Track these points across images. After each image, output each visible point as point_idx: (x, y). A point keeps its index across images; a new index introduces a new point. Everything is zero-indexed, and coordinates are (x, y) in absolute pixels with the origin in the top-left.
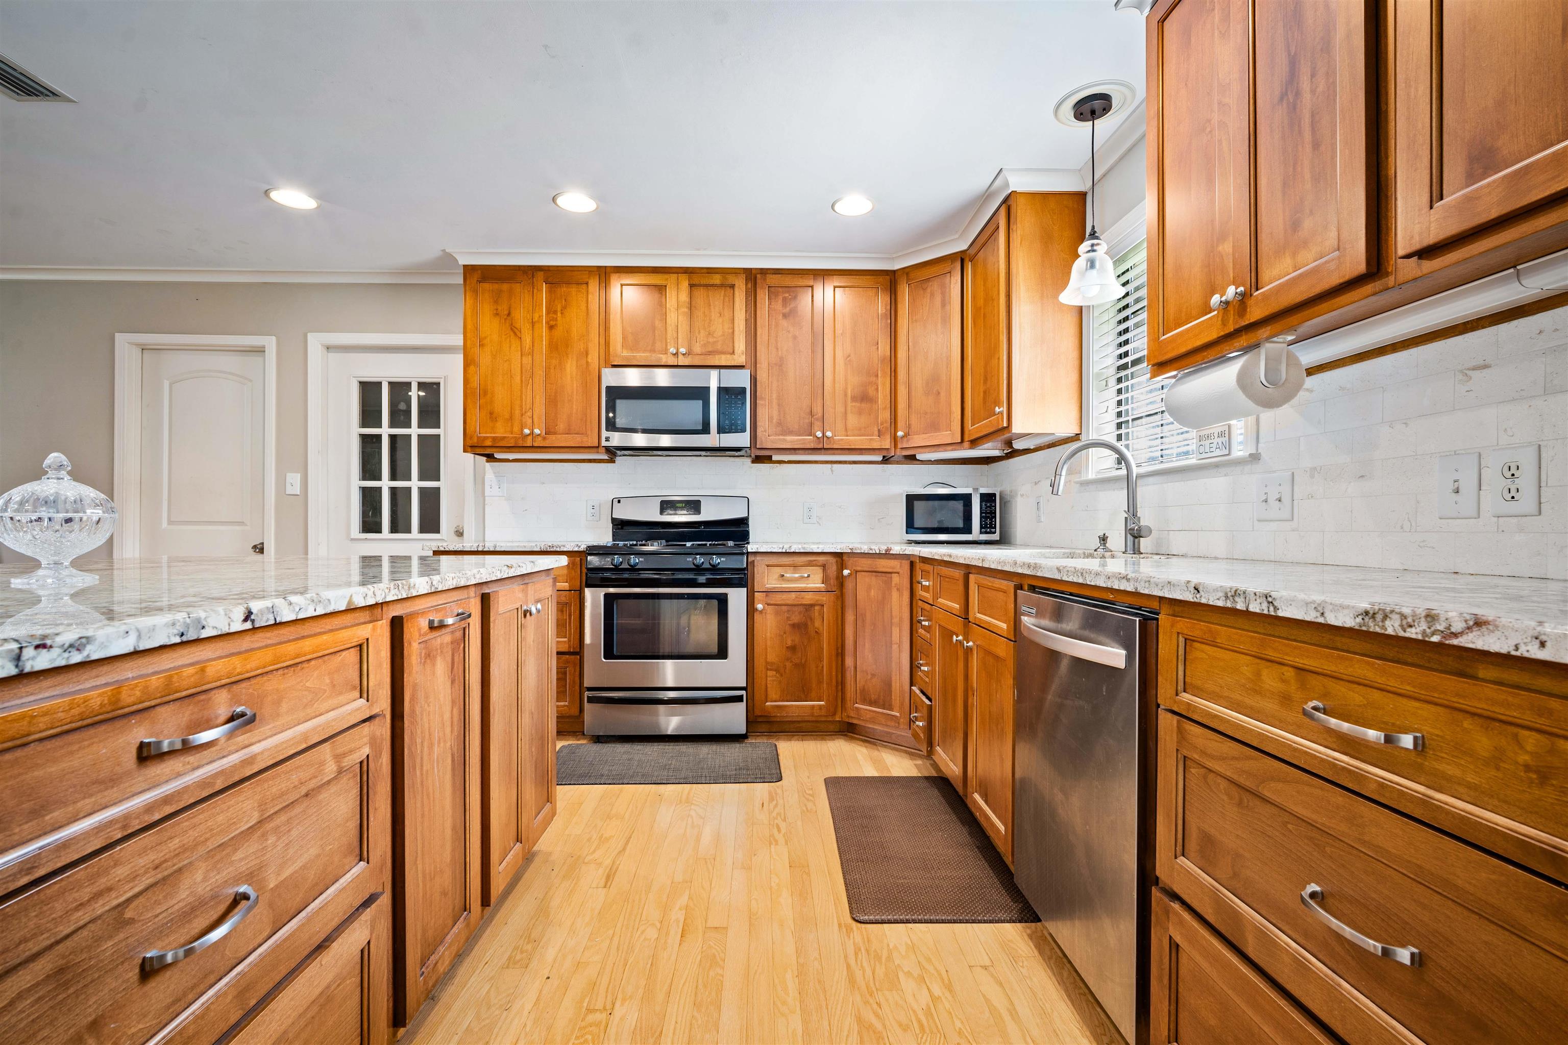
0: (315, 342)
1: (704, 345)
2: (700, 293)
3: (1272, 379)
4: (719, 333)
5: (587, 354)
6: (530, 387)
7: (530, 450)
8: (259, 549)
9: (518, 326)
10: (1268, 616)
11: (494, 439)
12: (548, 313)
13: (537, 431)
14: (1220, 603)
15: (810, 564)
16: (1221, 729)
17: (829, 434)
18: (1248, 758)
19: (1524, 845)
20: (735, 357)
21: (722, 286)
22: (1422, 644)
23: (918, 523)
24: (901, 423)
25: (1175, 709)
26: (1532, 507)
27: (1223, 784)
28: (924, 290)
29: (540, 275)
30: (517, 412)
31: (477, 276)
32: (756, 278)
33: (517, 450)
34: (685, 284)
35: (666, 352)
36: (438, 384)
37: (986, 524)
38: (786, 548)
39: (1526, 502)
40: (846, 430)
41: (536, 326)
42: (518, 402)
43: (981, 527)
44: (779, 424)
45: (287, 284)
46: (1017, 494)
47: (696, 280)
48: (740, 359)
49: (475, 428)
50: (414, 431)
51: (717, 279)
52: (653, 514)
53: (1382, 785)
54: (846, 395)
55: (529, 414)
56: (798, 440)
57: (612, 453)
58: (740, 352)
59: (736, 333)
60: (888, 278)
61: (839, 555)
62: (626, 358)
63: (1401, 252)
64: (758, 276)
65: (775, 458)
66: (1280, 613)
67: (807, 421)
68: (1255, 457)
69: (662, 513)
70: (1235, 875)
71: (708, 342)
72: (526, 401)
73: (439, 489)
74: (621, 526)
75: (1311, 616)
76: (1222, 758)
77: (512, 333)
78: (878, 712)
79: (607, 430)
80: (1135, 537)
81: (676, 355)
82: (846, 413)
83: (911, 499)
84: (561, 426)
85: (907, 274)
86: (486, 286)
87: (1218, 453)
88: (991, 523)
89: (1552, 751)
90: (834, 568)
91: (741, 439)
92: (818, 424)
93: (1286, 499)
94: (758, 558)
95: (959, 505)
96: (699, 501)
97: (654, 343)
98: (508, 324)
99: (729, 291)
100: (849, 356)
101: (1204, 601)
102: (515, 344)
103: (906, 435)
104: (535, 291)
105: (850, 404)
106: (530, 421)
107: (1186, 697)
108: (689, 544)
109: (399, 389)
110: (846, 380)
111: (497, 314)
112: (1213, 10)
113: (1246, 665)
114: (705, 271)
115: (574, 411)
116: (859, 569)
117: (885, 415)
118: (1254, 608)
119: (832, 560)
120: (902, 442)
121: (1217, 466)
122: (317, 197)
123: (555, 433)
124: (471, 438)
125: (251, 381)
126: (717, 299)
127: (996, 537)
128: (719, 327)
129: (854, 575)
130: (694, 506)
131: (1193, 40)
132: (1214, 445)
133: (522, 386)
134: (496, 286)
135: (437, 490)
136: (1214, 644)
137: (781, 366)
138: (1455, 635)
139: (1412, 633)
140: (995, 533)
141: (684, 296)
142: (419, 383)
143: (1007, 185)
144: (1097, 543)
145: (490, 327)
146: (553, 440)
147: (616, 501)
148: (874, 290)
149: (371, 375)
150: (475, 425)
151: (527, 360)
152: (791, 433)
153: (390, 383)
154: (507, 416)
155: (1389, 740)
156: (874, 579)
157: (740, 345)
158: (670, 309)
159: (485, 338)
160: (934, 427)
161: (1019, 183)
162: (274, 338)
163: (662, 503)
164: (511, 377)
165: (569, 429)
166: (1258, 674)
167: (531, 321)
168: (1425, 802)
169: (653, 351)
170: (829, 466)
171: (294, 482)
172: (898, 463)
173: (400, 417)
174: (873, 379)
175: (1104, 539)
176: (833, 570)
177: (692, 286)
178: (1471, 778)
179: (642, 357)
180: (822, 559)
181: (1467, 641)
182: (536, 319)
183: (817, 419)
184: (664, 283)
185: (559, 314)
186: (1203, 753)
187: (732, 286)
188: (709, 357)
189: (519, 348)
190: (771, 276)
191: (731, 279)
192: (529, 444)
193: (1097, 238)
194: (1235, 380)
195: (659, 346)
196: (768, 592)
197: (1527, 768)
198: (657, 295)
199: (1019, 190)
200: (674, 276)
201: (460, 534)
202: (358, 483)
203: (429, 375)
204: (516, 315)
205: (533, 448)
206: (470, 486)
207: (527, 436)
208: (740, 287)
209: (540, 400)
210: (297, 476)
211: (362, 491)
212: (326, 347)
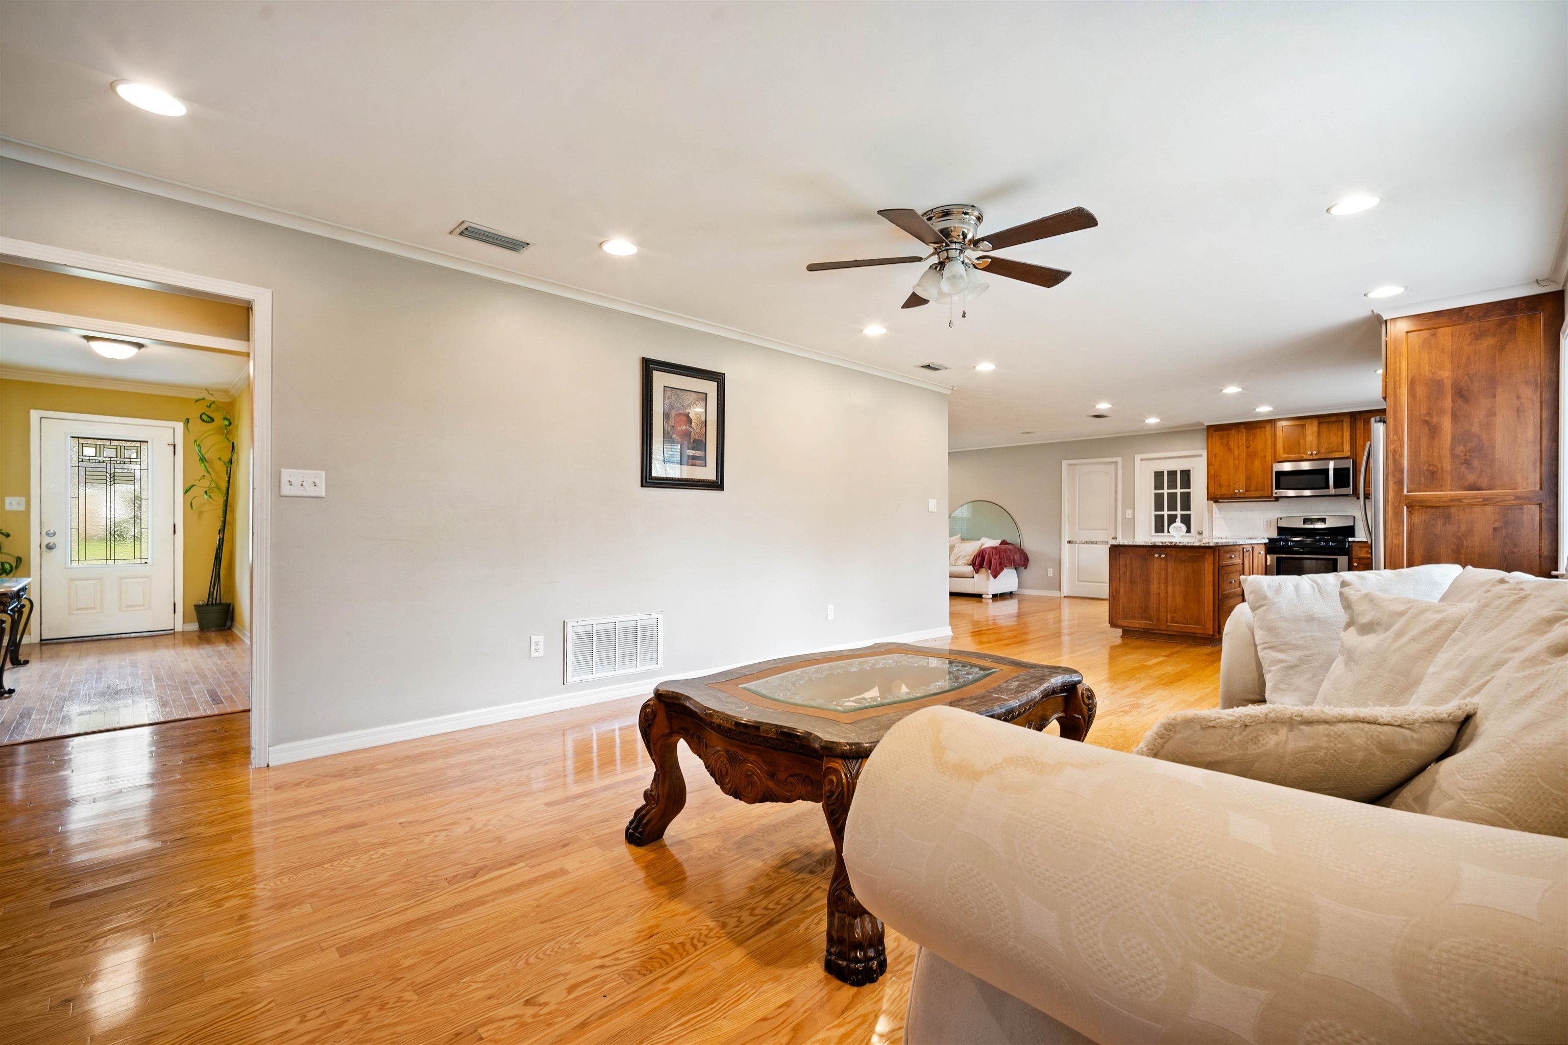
0: (1137, 458)
1: (1327, 449)
2: (1324, 426)
4: (1335, 443)
5: (1265, 457)
6: (1238, 472)
7: (1237, 498)
8: (1115, 538)
9: (1233, 448)
11: (1221, 495)
12: (1246, 441)
13: (1241, 491)
20: (1344, 453)
21: (1335, 422)
29: (1242, 426)
30: (1232, 483)
31: (1214, 429)
33: (1230, 498)
34: (1316, 423)
35: (1306, 453)
36: (1189, 471)
41: (1241, 447)
42: (1232, 480)
47: (1322, 420)
48: (1347, 454)
50: (1179, 491)
51: (1333, 419)
52: (1300, 525)
55: (1238, 484)
57: (1277, 499)
58: (1347, 450)
59: (1345, 442)
62: (1285, 458)
64: (1356, 415)
69: (1304, 523)
71: (1329, 448)
72: (1236, 479)
73: (1190, 515)
74: (1281, 530)
77: (1229, 451)
79: (1276, 489)
81: (1312, 454)
84: (1253, 488)
86: (1217, 433)
91: (1347, 490)
94: (1357, 544)
96: (1325, 519)
97: (1299, 450)
98: (1227, 448)
99: (1341, 423)
102: (1231, 455)
104: (1240, 432)
106: (1238, 487)
108: (1318, 537)
109: (1172, 474)
111: (1223, 443)
114: (1326, 416)
115: (1260, 482)
123: (1250, 491)
124: (1211, 494)
125: (1109, 475)
126: (1334, 428)
128: (1335, 440)
130: (1323, 520)
133: (1234, 472)
134: (1222, 432)
135: (1189, 515)
141: (1315, 428)
142: (1181, 471)
145: (1219, 449)
146: (1248, 494)
147: (1279, 519)
149: (1159, 469)
150: (1212, 490)
151: (1236, 462)
153: (1168, 472)
154: (1227, 485)
157: (1347, 448)
158: (1308, 435)
159: (1217, 454)
162: (1121, 457)
163: (1304, 519)
164: (1229, 469)
165: (1256, 490)
167: (1238, 446)
169: (1299, 453)
171: (1129, 513)
173: (1172, 485)
177: (1319, 423)
179: (1293, 456)
182: (1240, 445)
184: (1305, 423)
185: (1252, 442)
187: (1342, 421)
188: (1329, 455)
189: (1233, 457)
190: (1362, 416)
191: (1341, 418)
192: (1237, 496)
195: (1302, 451)
196: (1360, 559)
198: (1301, 429)
200: (1310, 420)
201: (1200, 533)
202: (1153, 513)
203: (1185, 468)
204: (1231, 444)
205: (1239, 498)
206: (1206, 513)
207: (1236, 493)
208: (1346, 421)
209: (1243, 478)
210: (1131, 511)
211: (1156, 516)
212: (1142, 460)
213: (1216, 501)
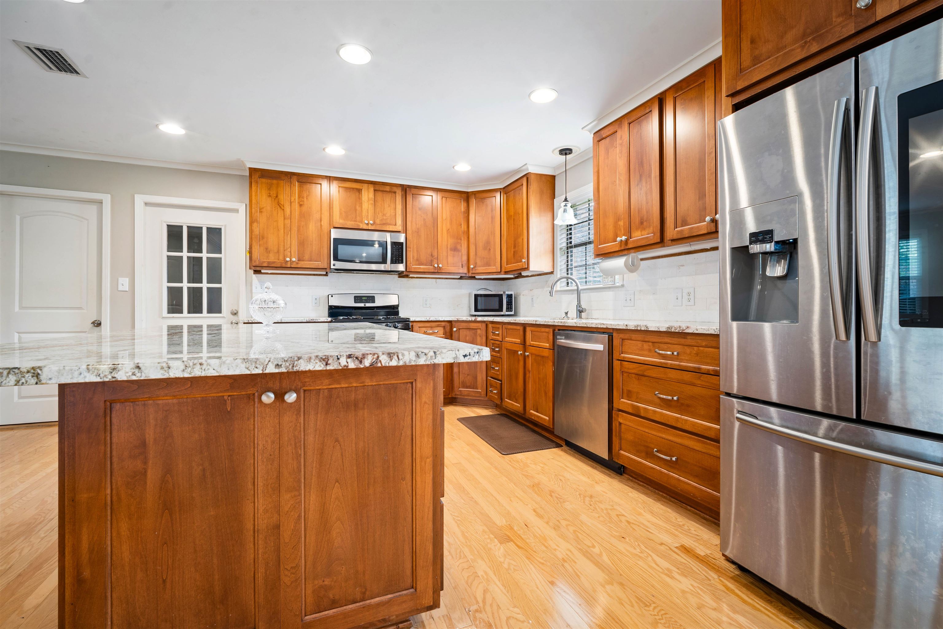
0: (139, 200)
1: (382, 220)
2: (379, 194)
3: (633, 264)
4: (388, 214)
5: (321, 221)
6: (289, 236)
7: (289, 269)
8: (97, 324)
9: (282, 203)
10: (646, 331)
11: (269, 262)
12: (299, 198)
13: (294, 259)
14: (633, 329)
15: (438, 326)
16: (633, 361)
17: (440, 265)
18: (641, 366)
19: (695, 368)
20: (397, 227)
21: (390, 192)
22: (678, 333)
23: (479, 307)
24: (472, 261)
25: (620, 359)
26: (693, 304)
27: (634, 375)
28: (483, 203)
29: (295, 178)
30: (282, 249)
31: (258, 174)
32: (406, 189)
33: (281, 269)
34: (372, 189)
35: (361, 222)
36: (220, 229)
37: (508, 308)
38: (428, 319)
39: (692, 302)
40: (448, 264)
41: (293, 204)
42: (282, 244)
43: (507, 309)
44: (417, 260)
45: (119, 163)
46: (520, 295)
47: (377, 187)
48: (399, 227)
49: (258, 256)
50: (204, 255)
51: (388, 188)
52: (351, 303)
53: (671, 364)
54: (447, 247)
55: (289, 250)
56: (426, 268)
57: (333, 272)
58: (399, 224)
59: (397, 215)
60: (465, 195)
61: (450, 322)
62: (341, 224)
63: (668, 239)
64: (408, 189)
65: (411, 276)
66: (649, 330)
67: (430, 259)
68: (623, 286)
69: (355, 302)
70: (637, 398)
71: (383, 219)
72: (287, 243)
73: (220, 288)
74: (332, 309)
75: (656, 329)
76: (634, 369)
77: (278, 207)
78: (471, 391)
79: (334, 260)
80: (580, 312)
81: (368, 224)
82: (447, 256)
83: (476, 296)
84: (307, 257)
85: (475, 194)
86: (264, 180)
87: (610, 283)
88: (510, 307)
89: (698, 350)
90: (449, 327)
91: (401, 267)
92: (435, 261)
93: (632, 300)
94: (414, 324)
95: (497, 299)
96: (374, 296)
97: (356, 217)
98: (276, 202)
99: (394, 194)
100: (449, 230)
101: (629, 328)
102: (280, 212)
103: (475, 267)
104: (292, 185)
105: (449, 252)
106: (289, 254)
107: (623, 355)
109: (194, 230)
110: (448, 241)
111: (270, 196)
112: (616, 147)
113: (639, 344)
114: (381, 184)
115: (314, 249)
116: (461, 328)
117: (465, 258)
118: (643, 329)
119: (448, 324)
120: (473, 270)
121: (609, 288)
122: (186, 128)
123: (303, 261)
124: (255, 262)
125: (87, 220)
126: (388, 198)
127: (512, 313)
128: (389, 211)
129: (458, 331)
130: (371, 299)
131: (609, 154)
132: (609, 281)
133: (284, 235)
134: (269, 181)
136: (631, 340)
137: (418, 232)
138: (684, 330)
139: (677, 331)
140: (512, 311)
141: (371, 195)
142: (207, 228)
143: (528, 170)
144: (564, 315)
145: (265, 202)
146: (302, 264)
147: (330, 296)
148: (460, 200)
149: (175, 221)
150: (256, 254)
151: (287, 222)
152: (422, 264)
153: (188, 227)
154: (276, 251)
155: (673, 353)
156: (468, 332)
157: (399, 221)
158: (364, 201)
159: (263, 208)
160: (488, 264)
161: (532, 169)
162: (109, 195)
163: (355, 297)
164: (278, 230)
165: (311, 259)
166: (643, 345)
167: (290, 201)
168: (679, 365)
169: (356, 221)
170: (435, 280)
171: (124, 283)
172: (466, 279)
173: (195, 246)
174: (459, 241)
175: (566, 313)
176: (448, 329)
177: (375, 190)
178: (686, 358)
179: (349, 223)
180: (443, 324)
181: (686, 331)
182: (293, 200)
183: (435, 258)
184: (361, 188)
185: (305, 199)
186: (628, 369)
187: (395, 193)
188: (384, 226)
189: (283, 215)
190: (413, 189)
191: (395, 189)
192: (289, 266)
193: (568, 201)
194: (623, 265)
195: (358, 218)
197: (695, 354)
198: (357, 194)
199: (532, 172)
200: (366, 185)
202: (166, 285)
203: (214, 224)
204: (281, 197)
205: (291, 268)
206: (243, 288)
207: (287, 261)
208: (398, 193)
209: (295, 243)
210: (127, 280)
211: (169, 289)
212: (146, 204)
213: (257, 272)
